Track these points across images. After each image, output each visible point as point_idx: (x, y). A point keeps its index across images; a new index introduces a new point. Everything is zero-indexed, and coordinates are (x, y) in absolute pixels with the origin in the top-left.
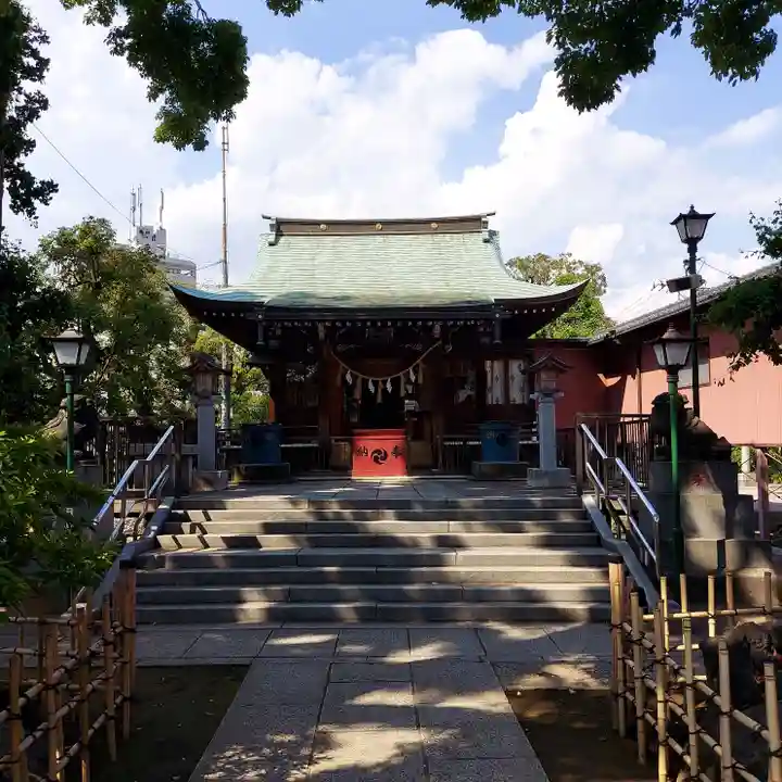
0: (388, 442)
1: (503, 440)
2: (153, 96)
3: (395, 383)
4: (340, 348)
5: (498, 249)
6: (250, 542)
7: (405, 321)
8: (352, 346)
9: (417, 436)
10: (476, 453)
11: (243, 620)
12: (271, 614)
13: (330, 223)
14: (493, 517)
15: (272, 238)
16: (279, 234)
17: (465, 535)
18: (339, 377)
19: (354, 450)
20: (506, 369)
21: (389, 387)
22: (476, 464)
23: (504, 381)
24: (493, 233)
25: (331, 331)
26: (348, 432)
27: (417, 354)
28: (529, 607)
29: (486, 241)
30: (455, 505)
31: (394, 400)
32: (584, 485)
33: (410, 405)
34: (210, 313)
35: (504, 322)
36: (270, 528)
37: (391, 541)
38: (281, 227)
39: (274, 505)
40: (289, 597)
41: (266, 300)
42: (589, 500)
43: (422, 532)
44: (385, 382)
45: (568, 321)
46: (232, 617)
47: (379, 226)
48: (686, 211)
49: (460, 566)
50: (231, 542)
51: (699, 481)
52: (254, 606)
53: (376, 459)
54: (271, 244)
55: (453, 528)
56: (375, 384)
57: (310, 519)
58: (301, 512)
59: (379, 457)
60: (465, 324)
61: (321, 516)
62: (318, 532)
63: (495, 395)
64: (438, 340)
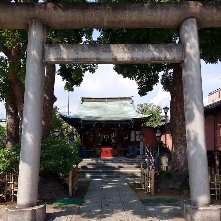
0: (109, 149)
1: (133, 149)
2: (63, 80)
3: (110, 137)
4: (98, 129)
5: (134, 105)
6: (86, 167)
7: (112, 123)
8: (101, 128)
9: (115, 148)
10: (127, 152)
11: (87, 178)
12: (91, 177)
13: (94, 98)
14: (129, 163)
15: (81, 102)
16: (83, 101)
17: (124, 166)
18: (98, 136)
19: (101, 151)
20: (135, 133)
21: (109, 137)
22: (127, 154)
23: (135, 136)
24: (133, 101)
25: (96, 125)
26: (100, 147)
27: (115, 130)
28: (133, 176)
29: (131, 103)
30: (122, 161)
31: (110, 140)
32: (146, 157)
33: (113, 141)
34: (69, 121)
35: (134, 124)
36: (89, 164)
37: (110, 167)
38: (83, 99)
39: (89, 161)
40: (94, 174)
41: (82, 118)
42: (146, 160)
43: (116, 165)
44: (108, 136)
45: (151, 121)
46: (85, 177)
47: (106, 99)
48: (165, 107)
49: (122, 170)
50: (82, 167)
51: (164, 156)
52: (88, 176)
53: (106, 153)
54: (81, 104)
55: (122, 164)
56: (106, 137)
57: (96, 163)
58: (94, 162)
59: (107, 153)
60: (126, 124)
61: (98, 162)
62: (97, 165)
63: (132, 139)
64: (119, 127)
